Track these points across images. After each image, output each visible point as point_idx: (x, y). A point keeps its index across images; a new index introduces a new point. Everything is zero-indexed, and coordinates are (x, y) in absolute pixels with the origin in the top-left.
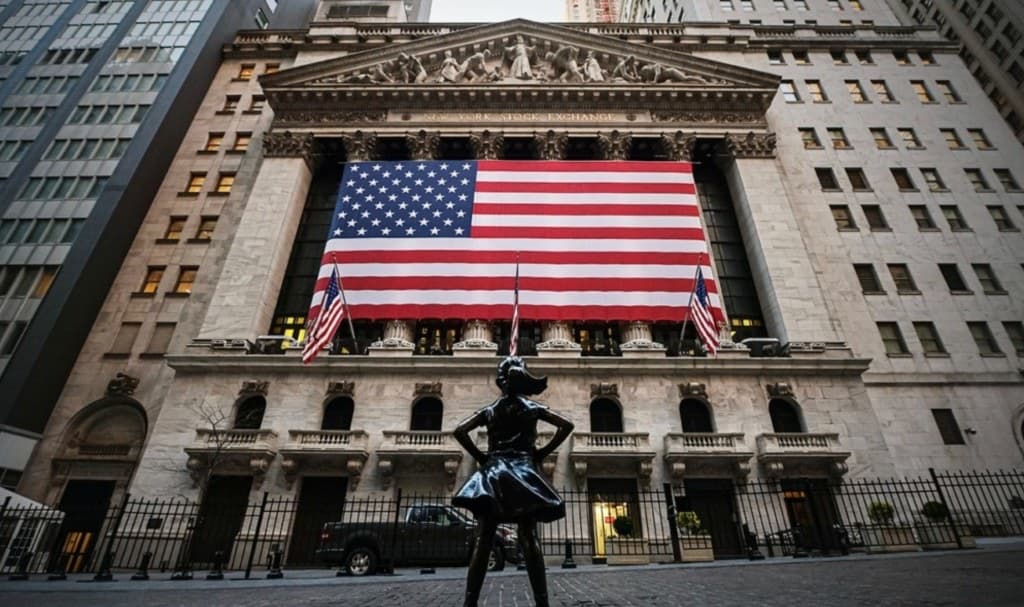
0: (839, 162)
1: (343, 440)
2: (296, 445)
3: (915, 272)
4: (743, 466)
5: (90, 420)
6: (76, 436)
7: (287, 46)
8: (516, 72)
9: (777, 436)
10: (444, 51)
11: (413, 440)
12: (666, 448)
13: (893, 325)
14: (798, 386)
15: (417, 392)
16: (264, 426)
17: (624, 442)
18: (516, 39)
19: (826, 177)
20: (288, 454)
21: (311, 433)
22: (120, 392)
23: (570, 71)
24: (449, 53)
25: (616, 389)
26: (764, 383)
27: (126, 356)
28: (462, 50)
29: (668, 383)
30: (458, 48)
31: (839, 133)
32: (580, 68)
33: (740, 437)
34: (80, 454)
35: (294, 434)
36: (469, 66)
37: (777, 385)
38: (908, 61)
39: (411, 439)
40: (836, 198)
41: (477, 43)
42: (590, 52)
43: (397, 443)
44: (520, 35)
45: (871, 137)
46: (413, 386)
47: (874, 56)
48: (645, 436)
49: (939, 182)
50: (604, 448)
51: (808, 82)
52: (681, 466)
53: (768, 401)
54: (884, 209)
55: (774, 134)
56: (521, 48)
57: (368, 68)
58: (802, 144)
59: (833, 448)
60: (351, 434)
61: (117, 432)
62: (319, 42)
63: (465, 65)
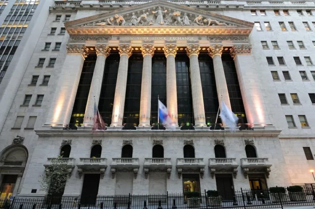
0: (275, 54)
1: (98, 161)
2: (82, 163)
3: (300, 97)
4: (235, 170)
5: (8, 152)
6: (3, 158)
7: (73, 8)
8: (158, 21)
9: (247, 159)
10: (132, 13)
11: (123, 161)
12: (209, 163)
13: (291, 116)
14: (256, 140)
15: (124, 143)
16: (70, 156)
17: (195, 161)
18: (158, 8)
19: (270, 60)
20: (79, 167)
21: (87, 159)
22: (18, 142)
23: (178, 21)
24: (134, 13)
25: (192, 142)
26: (244, 139)
27: (19, 129)
28: (139, 12)
29: (210, 139)
30: (137, 11)
31: (275, 43)
32: (181, 19)
33: (234, 159)
34: (4, 165)
35: (81, 159)
36: (141, 19)
37: (248, 140)
38: (302, 14)
39: (122, 161)
40: (273, 68)
41: (144, 10)
42: (185, 13)
43: (117, 162)
44: (159, 6)
45: (287, 44)
46: (122, 141)
47: (290, 12)
48: (202, 159)
49: (311, 62)
50: (188, 163)
51: (265, 22)
52: (214, 170)
53: (245, 146)
54: (290, 73)
55: (251, 45)
56: (160, 11)
57: (104, 19)
58: (262, 47)
59: (266, 163)
60: (101, 159)
61: (17, 156)
62: (85, 7)
63: (139, 19)
